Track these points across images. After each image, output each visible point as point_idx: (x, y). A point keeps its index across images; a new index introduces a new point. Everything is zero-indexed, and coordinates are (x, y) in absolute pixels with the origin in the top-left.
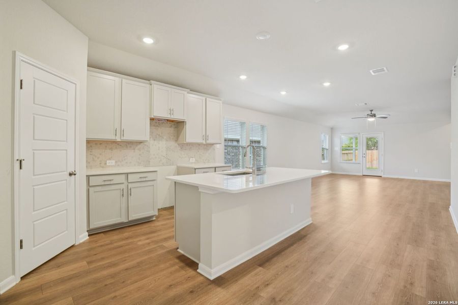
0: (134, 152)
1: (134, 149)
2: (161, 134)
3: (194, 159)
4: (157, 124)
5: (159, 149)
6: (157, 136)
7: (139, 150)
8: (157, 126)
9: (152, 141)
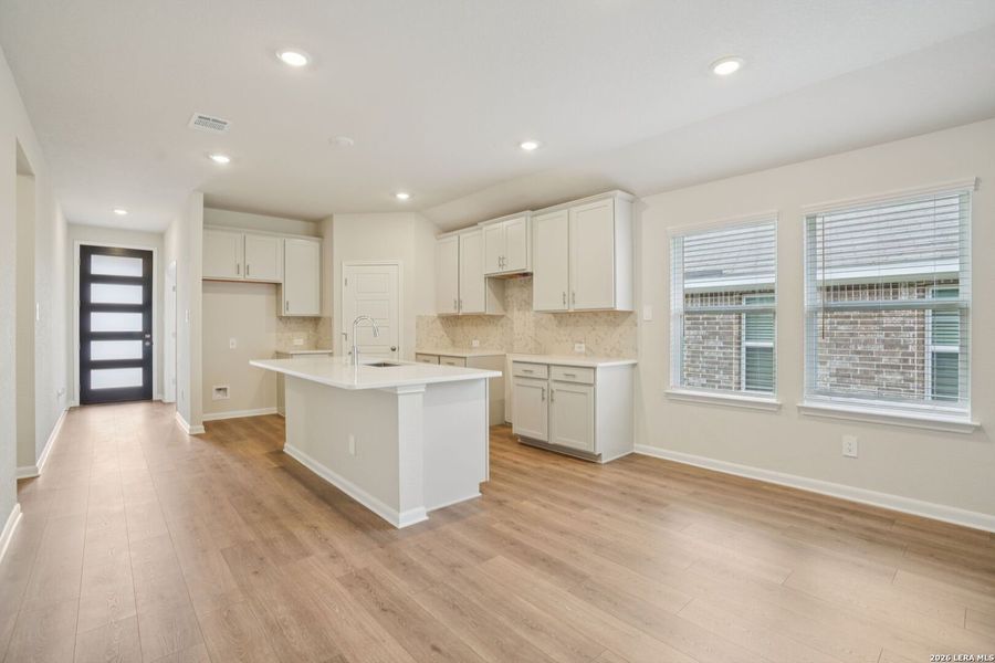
7: (502, 326)
9: (516, 313)
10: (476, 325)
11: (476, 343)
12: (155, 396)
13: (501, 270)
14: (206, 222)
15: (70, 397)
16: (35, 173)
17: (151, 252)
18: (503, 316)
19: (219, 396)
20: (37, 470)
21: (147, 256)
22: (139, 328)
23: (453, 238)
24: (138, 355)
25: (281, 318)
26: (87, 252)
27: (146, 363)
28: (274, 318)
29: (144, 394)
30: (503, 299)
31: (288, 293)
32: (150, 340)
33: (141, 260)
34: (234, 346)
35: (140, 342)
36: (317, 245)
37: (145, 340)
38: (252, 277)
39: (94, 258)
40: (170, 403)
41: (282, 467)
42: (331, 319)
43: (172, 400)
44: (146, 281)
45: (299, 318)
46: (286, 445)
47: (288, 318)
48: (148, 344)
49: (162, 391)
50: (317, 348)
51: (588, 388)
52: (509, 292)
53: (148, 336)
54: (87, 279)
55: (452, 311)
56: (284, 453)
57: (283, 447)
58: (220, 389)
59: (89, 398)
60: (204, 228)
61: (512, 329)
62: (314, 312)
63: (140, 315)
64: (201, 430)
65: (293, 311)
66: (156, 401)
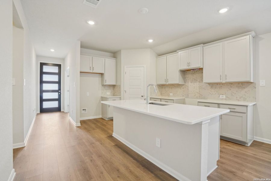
0: (181, 89)
1: (181, 88)
2: (195, 79)
3: (225, 96)
4: (193, 72)
5: (194, 88)
6: (193, 80)
7: (183, 88)
8: (193, 74)
9: (190, 83)
10: (171, 88)
11: (171, 94)
12: (62, 110)
13: (188, 67)
14: (81, 52)
15: (37, 110)
16: (23, 27)
17: (61, 65)
18: (184, 85)
19: (83, 112)
20: (24, 144)
21: (59, 66)
22: (57, 89)
23: (164, 57)
24: (57, 97)
25: (103, 85)
26: (42, 65)
27: (59, 100)
28: (101, 85)
29: (58, 109)
30: (184, 78)
31: (106, 77)
32: (60, 92)
33: (58, 67)
34: (88, 95)
35: (57, 93)
36: (115, 60)
37: (59, 93)
38: (95, 71)
39: (44, 67)
40: (66, 113)
41: (116, 145)
42: (120, 86)
43: (67, 112)
44: (59, 74)
45: (108, 85)
46: (113, 133)
47: (105, 85)
48: (59, 94)
49: (64, 109)
50: (114, 95)
51: (243, 114)
52: (187, 76)
53: (60, 91)
54: (42, 73)
55: (164, 83)
56: (113, 137)
57: (112, 134)
58: (84, 110)
59: (43, 111)
60: (81, 54)
61: (188, 89)
62: (114, 83)
63: (57, 85)
64: (79, 125)
65: (107, 83)
66: (62, 112)
